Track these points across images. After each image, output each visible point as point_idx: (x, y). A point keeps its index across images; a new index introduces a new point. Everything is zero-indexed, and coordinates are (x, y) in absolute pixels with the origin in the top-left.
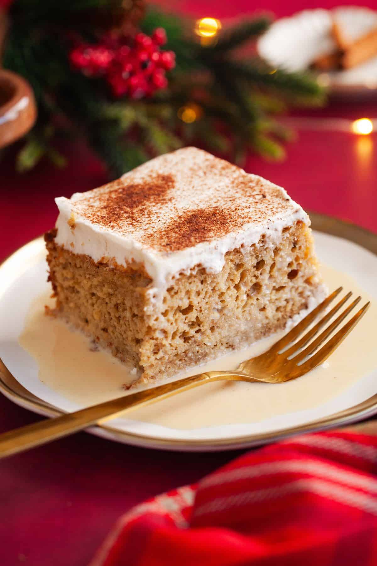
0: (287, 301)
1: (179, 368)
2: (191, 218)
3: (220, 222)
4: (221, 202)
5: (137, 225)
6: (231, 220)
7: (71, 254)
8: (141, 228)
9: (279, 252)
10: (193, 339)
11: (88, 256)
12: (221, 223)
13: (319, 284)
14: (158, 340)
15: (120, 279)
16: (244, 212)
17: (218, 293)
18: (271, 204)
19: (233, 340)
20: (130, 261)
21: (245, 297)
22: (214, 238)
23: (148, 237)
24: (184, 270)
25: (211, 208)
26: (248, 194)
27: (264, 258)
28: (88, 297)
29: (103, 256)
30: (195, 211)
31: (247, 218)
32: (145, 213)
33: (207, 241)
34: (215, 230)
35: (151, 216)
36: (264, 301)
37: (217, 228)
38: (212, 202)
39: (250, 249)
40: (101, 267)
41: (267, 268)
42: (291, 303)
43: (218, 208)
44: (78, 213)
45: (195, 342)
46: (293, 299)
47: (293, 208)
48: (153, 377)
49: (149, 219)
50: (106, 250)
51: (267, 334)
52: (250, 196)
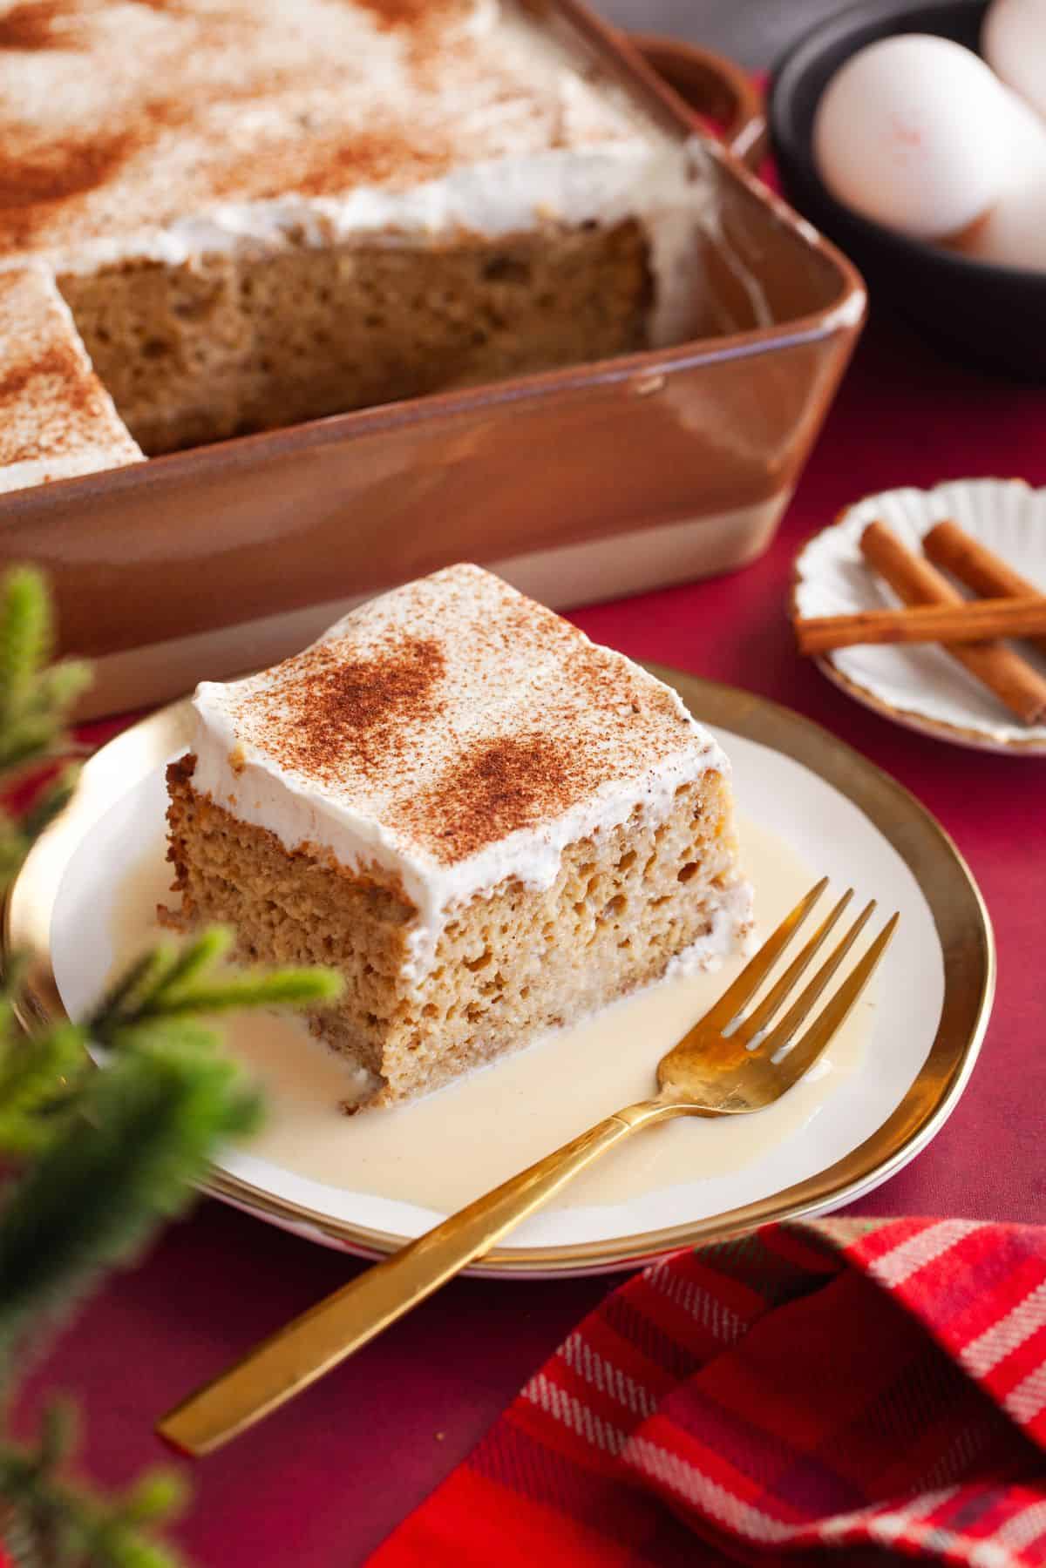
0: (672, 923)
1: (456, 1072)
2: (487, 762)
3: (550, 776)
4: (547, 720)
5: (377, 776)
6: (574, 770)
7: (227, 820)
8: (385, 782)
9: (665, 832)
10: (486, 1015)
11: (270, 832)
12: (552, 779)
13: (737, 885)
14: (420, 1026)
15: (344, 895)
16: (598, 751)
17: (543, 923)
18: (652, 731)
19: (562, 1010)
20: (369, 865)
21: (592, 926)
22: (541, 818)
23: (404, 809)
24: (481, 890)
25: (527, 735)
26: (602, 703)
27: (635, 848)
28: (261, 906)
29: (305, 839)
30: (492, 743)
31: (606, 767)
32: (389, 742)
33: (528, 825)
34: (543, 798)
35: (403, 751)
36: (629, 928)
37: (547, 791)
38: (528, 719)
39: (612, 835)
40: (300, 862)
41: (640, 865)
42: (680, 925)
43: (542, 737)
44: (249, 740)
45: (490, 1020)
46: (684, 918)
47: (698, 743)
48: (403, 1095)
49: (400, 759)
50: (313, 827)
51: (627, 992)
52: (605, 708)
